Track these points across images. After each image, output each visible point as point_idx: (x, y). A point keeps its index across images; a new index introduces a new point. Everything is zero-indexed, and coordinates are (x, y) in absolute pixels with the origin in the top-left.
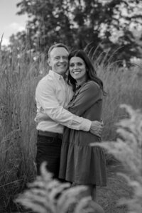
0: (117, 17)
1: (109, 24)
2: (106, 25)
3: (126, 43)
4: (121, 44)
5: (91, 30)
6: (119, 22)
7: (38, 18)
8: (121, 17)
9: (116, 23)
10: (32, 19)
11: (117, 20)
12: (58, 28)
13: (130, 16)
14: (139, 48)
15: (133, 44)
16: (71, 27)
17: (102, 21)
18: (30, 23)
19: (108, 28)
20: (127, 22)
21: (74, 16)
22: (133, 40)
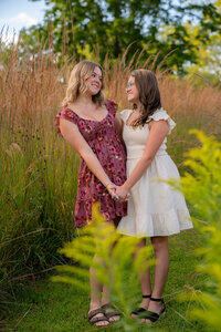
0: (166, 7)
1: (155, 17)
2: (151, 18)
3: (177, 42)
4: (170, 43)
5: (132, 24)
6: (168, 14)
7: (61, 6)
8: (171, 7)
9: (164, 15)
10: (50, 7)
11: (166, 11)
12: (86, 21)
13: (183, 6)
14: (194, 49)
15: (187, 45)
16: (104, 20)
17: (145, 12)
18: (48, 13)
19: (154, 22)
20: (180, 14)
21: (108, 5)
22: (186, 39)
